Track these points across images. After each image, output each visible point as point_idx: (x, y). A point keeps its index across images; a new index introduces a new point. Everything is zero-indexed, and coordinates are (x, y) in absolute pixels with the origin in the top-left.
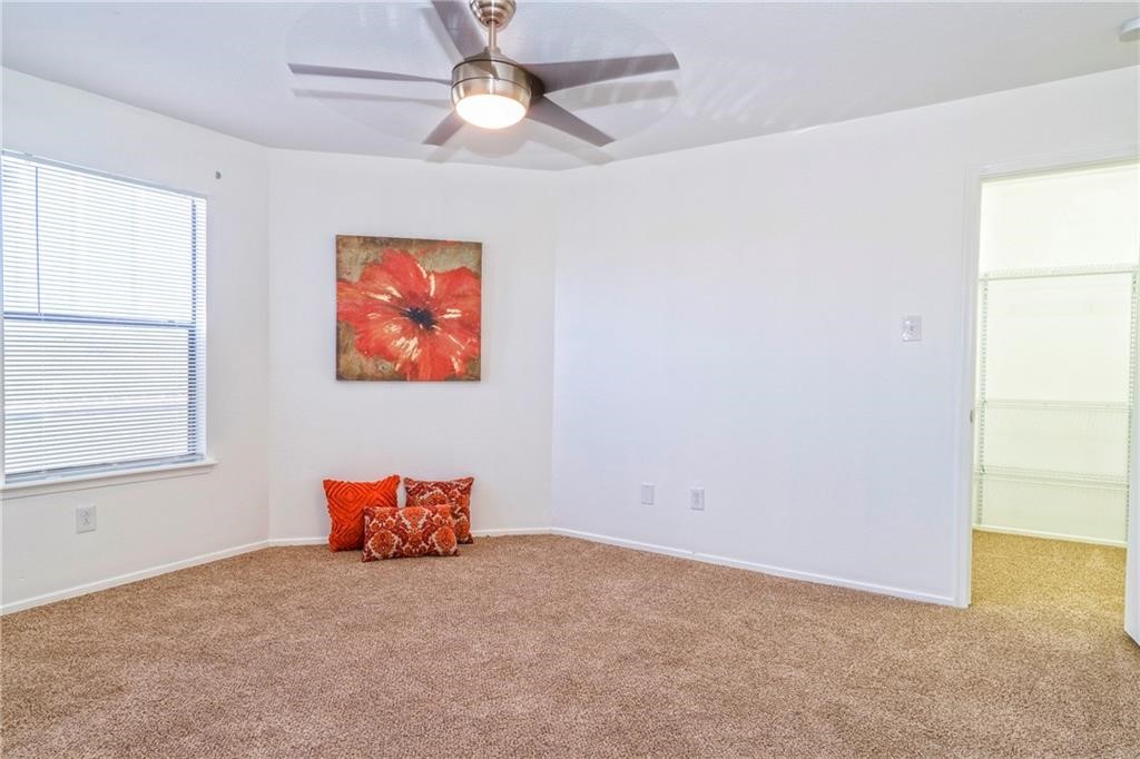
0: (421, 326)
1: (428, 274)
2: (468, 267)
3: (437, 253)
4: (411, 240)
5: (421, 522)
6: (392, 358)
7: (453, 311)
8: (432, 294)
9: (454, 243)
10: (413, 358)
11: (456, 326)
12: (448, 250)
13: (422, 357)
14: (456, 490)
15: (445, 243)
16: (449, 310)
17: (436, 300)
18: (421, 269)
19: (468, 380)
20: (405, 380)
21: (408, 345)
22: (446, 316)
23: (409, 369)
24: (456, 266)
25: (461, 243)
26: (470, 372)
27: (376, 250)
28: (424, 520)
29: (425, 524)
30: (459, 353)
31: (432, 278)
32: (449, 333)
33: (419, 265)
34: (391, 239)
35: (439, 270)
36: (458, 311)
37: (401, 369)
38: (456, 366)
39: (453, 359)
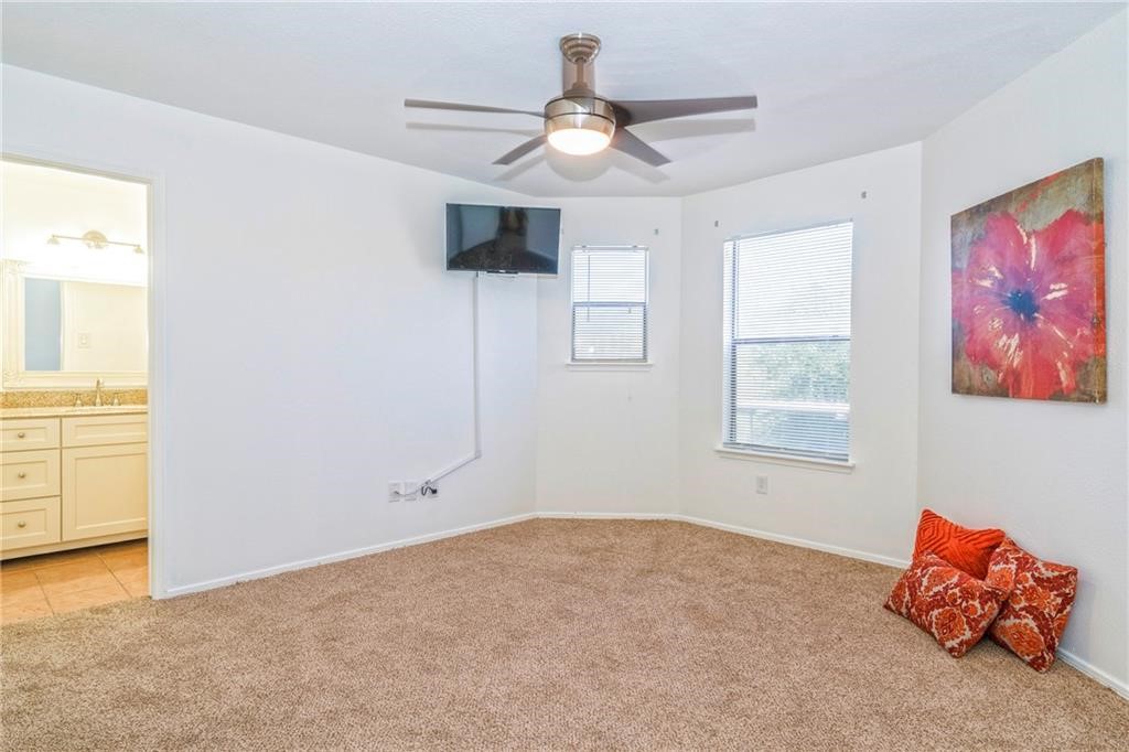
0: (1022, 316)
1: (1029, 236)
2: (1076, 209)
3: (1038, 200)
4: (1010, 194)
5: (936, 589)
6: (994, 365)
7: (1057, 287)
8: (1032, 266)
9: (1057, 176)
10: (1015, 364)
11: (1062, 310)
12: (1050, 191)
13: (1024, 364)
14: (1029, 575)
15: (1047, 181)
16: (1052, 287)
17: (1039, 275)
18: (1021, 231)
19: (1080, 400)
20: (1007, 396)
21: (1010, 345)
22: (1049, 297)
23: (1010, 380)
24: (1059, 213)
25: (1065, 173)
26: (1082, 387)
27: (981, 220)
28: (940, 588)
29: (936, 594)
30: (1066, 354)
31: (1033, 241)
32: (1053, 322)
33: (1018, 227)
34: (992, 201)
35: (1039, 226)
36: (1063, 285)
37: (1004, 380)
38: (1063, 376)
39: (1059, 365)
